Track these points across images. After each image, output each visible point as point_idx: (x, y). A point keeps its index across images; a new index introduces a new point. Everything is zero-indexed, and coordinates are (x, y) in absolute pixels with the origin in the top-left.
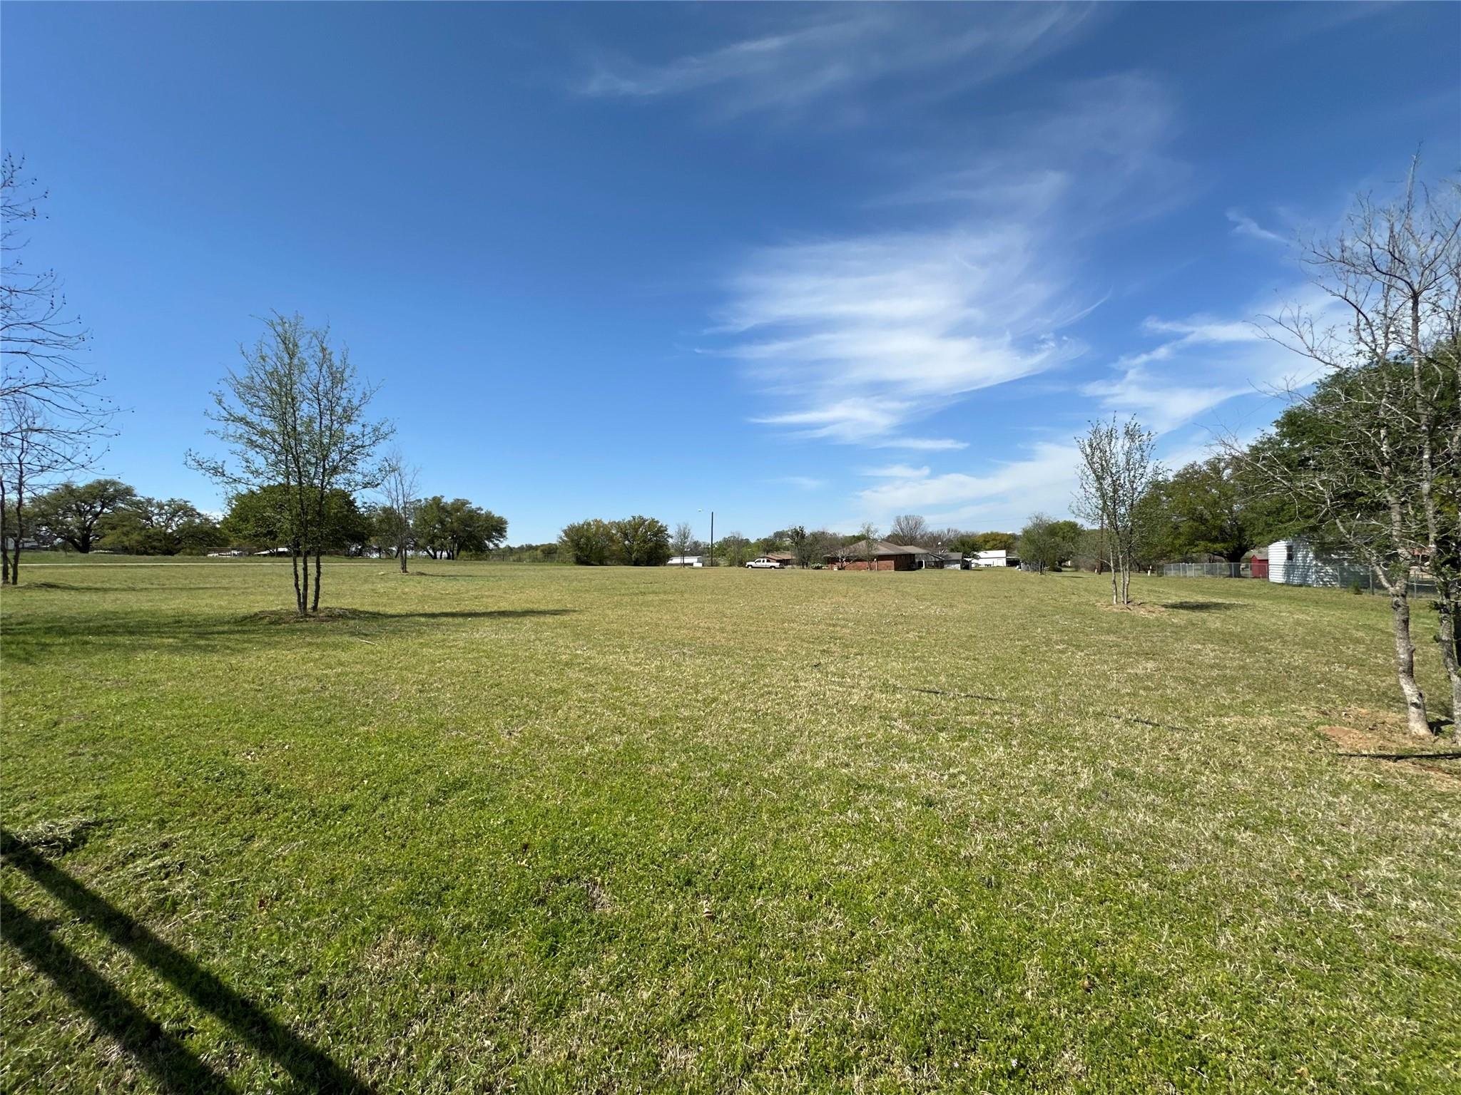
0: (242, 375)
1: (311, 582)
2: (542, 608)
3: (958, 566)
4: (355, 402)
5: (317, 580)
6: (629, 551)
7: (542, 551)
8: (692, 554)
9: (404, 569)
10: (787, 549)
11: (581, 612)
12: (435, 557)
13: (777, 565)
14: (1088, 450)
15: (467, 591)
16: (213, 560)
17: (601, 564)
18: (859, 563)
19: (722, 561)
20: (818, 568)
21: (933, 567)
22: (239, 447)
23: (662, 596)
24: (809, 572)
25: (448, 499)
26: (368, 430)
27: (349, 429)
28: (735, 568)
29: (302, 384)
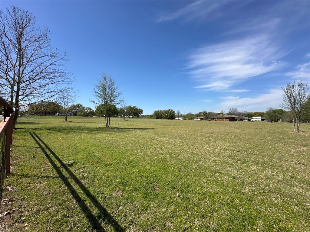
0: (98, 84)
1: (108, 122)
2: (149, 128)
3: (247, 120)
4: (116, 88)
5: (109, 121)
6: (167, 116)
7: (150, 116)
8: (180, 117)
9: (124, 119)
10: (202, 116)
11: (156, 129)
12: (130, 117)
13: (200, 119)
14: (286, 91)
15: (135, 124)
16: (94, 117)
17: (161, 119)
18: (220, 119)
19: (187, 119)
20: (210, 120)
21: (240, 121)
22: (97, 97)
23: (173, 126)
24: (208, 121)
25: (132, 106)
26: (118, 93)
27: (115, 93)
28: (190, 120)
29: (107, 85)
